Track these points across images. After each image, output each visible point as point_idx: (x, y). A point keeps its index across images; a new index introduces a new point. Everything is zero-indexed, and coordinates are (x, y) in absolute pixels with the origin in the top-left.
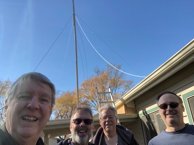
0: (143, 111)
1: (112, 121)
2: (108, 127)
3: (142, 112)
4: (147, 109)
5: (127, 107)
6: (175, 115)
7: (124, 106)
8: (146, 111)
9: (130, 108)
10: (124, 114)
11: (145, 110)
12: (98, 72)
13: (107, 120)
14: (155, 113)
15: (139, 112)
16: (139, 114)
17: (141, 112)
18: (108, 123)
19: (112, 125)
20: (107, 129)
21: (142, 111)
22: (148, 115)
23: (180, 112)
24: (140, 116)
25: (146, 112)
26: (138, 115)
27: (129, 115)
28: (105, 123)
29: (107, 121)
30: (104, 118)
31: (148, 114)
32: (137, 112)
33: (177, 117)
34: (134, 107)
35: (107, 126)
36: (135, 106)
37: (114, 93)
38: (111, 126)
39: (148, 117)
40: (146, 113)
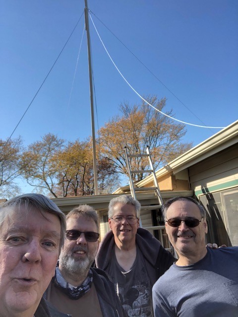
0: (202, 187)
1: (130, 225)
2: (124, 235)
3: (201, 189)
4: (210, 185)
5: (176, 179)
6: (191, 240)
7: (170, 178)
8: (208, 187)
9: (180, 180)
10: (170, 190)
11: (206, 186)
12: (126, 110)
13: (123, 222)
14: (222, 193)
15: (194, 188)
16: (195, 190)
17: (198, 189)
18: (124, 228)
19: (130, 231)
20: (121, 237)
21: (200, 187)
22: (211, 195)
23: (199, 235)
24: (196, 194)
25: (207, 189)
26: (194, 192)
27: (178, 192)
28: (119, 226)
29: (123, 224)
30: (117, 218)
31: (210, 192)
32: (191, 187)
33: (194, 243)
34: (187, 179)
35: (122, 233)
36: (189, 177)
37: (152, 145)
38: (130, 233)
39: (210, 198)
40: (208, 191)
